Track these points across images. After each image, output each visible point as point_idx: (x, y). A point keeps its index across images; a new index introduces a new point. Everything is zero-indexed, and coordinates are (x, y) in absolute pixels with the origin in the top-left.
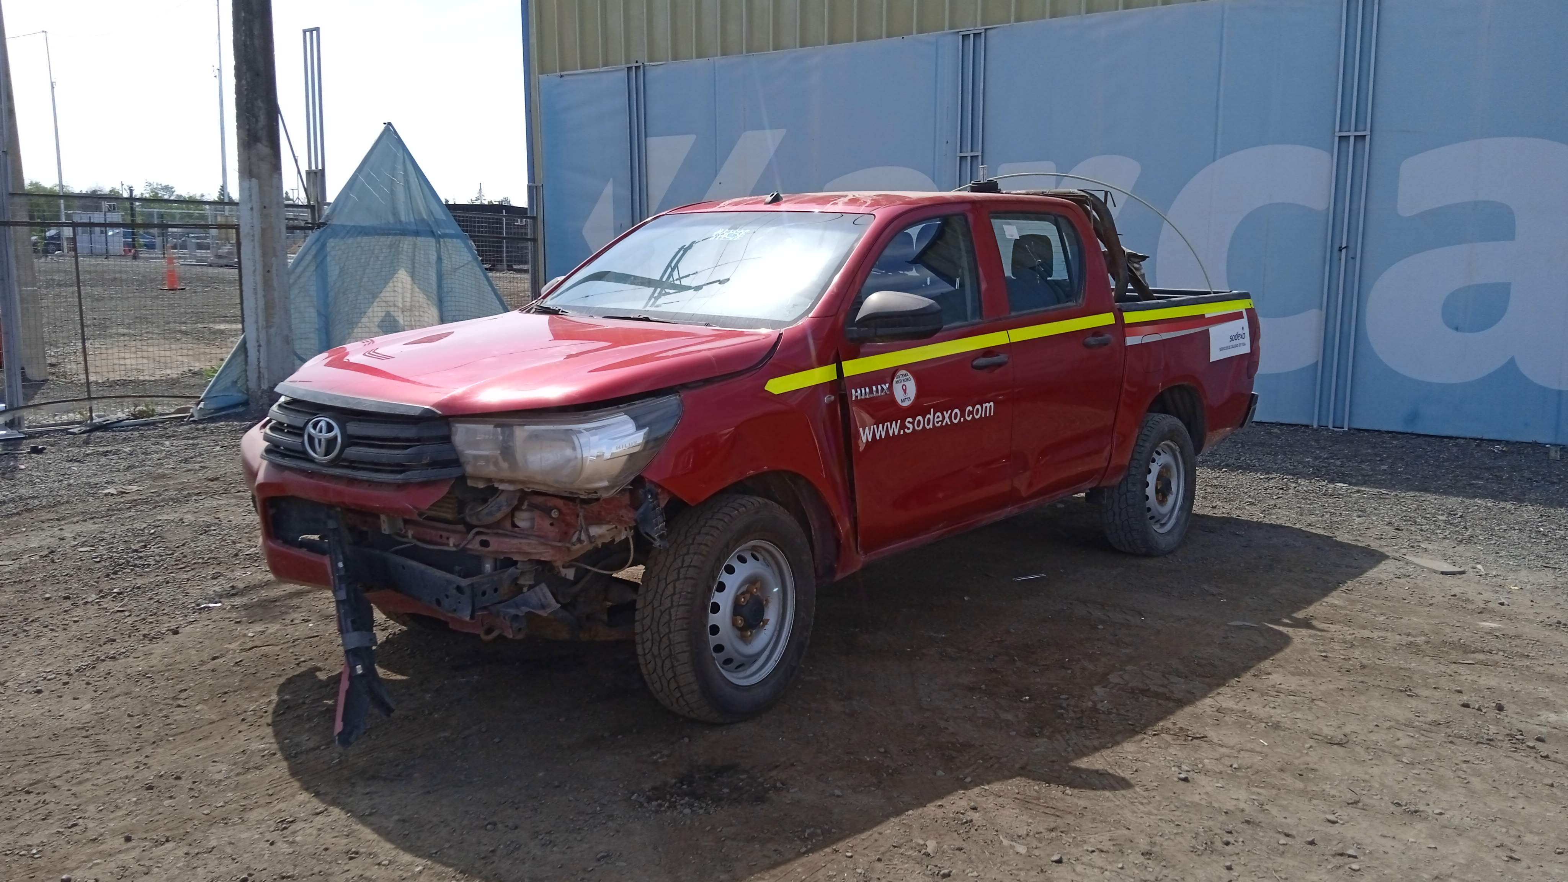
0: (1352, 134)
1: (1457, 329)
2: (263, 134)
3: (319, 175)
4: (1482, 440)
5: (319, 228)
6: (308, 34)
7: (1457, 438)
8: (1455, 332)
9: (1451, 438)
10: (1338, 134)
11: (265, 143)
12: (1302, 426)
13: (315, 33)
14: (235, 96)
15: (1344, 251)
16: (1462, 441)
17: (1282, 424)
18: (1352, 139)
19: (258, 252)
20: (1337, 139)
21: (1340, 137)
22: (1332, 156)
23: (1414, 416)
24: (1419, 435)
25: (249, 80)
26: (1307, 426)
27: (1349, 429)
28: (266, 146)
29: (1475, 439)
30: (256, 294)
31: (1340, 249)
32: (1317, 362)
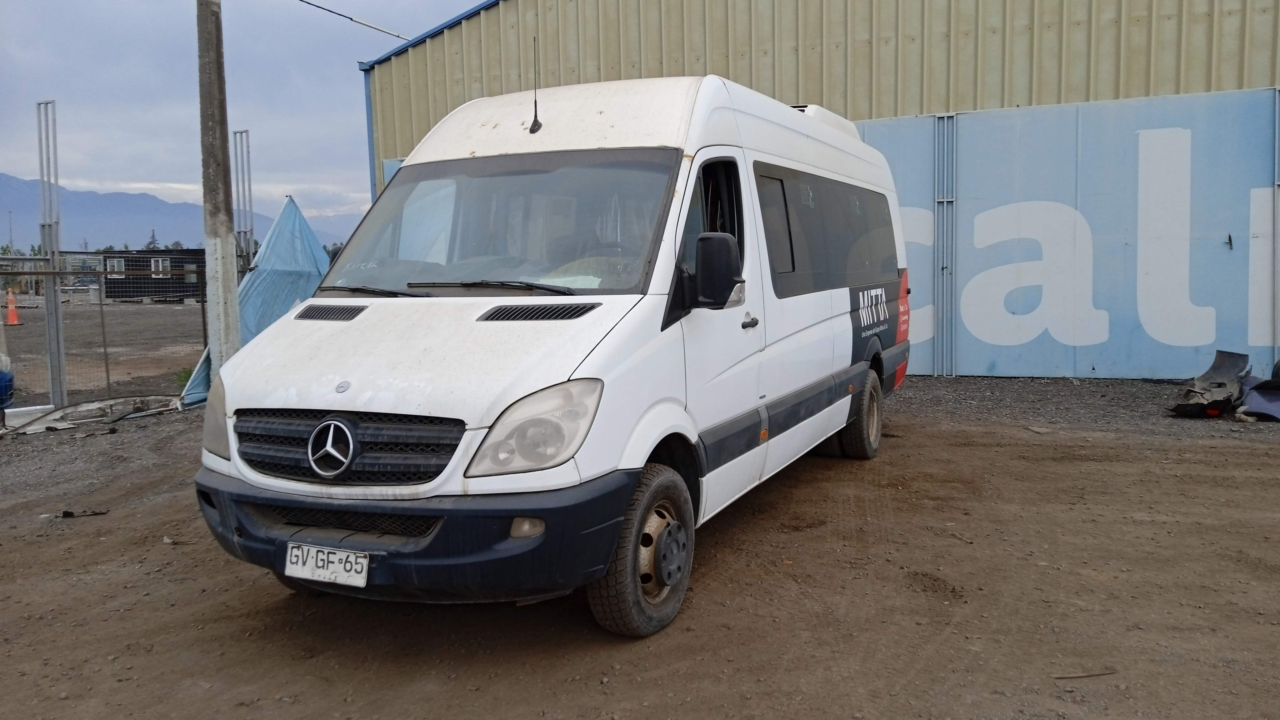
0: (945, 200)
1: (1014, 313)
2: (222, 206)
3: (248, 234)
4: (1033, 378)
5: (251, 271)
6: (238, 135)
7: (1018, 378)
8: (1012, 315)
9: (1015, 378)
10: (937, 200)
11: (223, 212)
12: (928, 376)
13: (244, 134)
14: (202, 180)
15: (945, 270)
16: (1022, 379)
17: (916, 376)
18: (945, 203)
19: (221, 290)
20: (936, 203)
21: (938, 202)
22: (934, 214)
23: (993, 366)
24: (996, 377)
25: (215, 169)
26: (931, 376)
27: (956, 376)
28: (224, 215)
29: (1029, 378)
30: (219, 319)
31: (943, 269)
32: (934, 337)
